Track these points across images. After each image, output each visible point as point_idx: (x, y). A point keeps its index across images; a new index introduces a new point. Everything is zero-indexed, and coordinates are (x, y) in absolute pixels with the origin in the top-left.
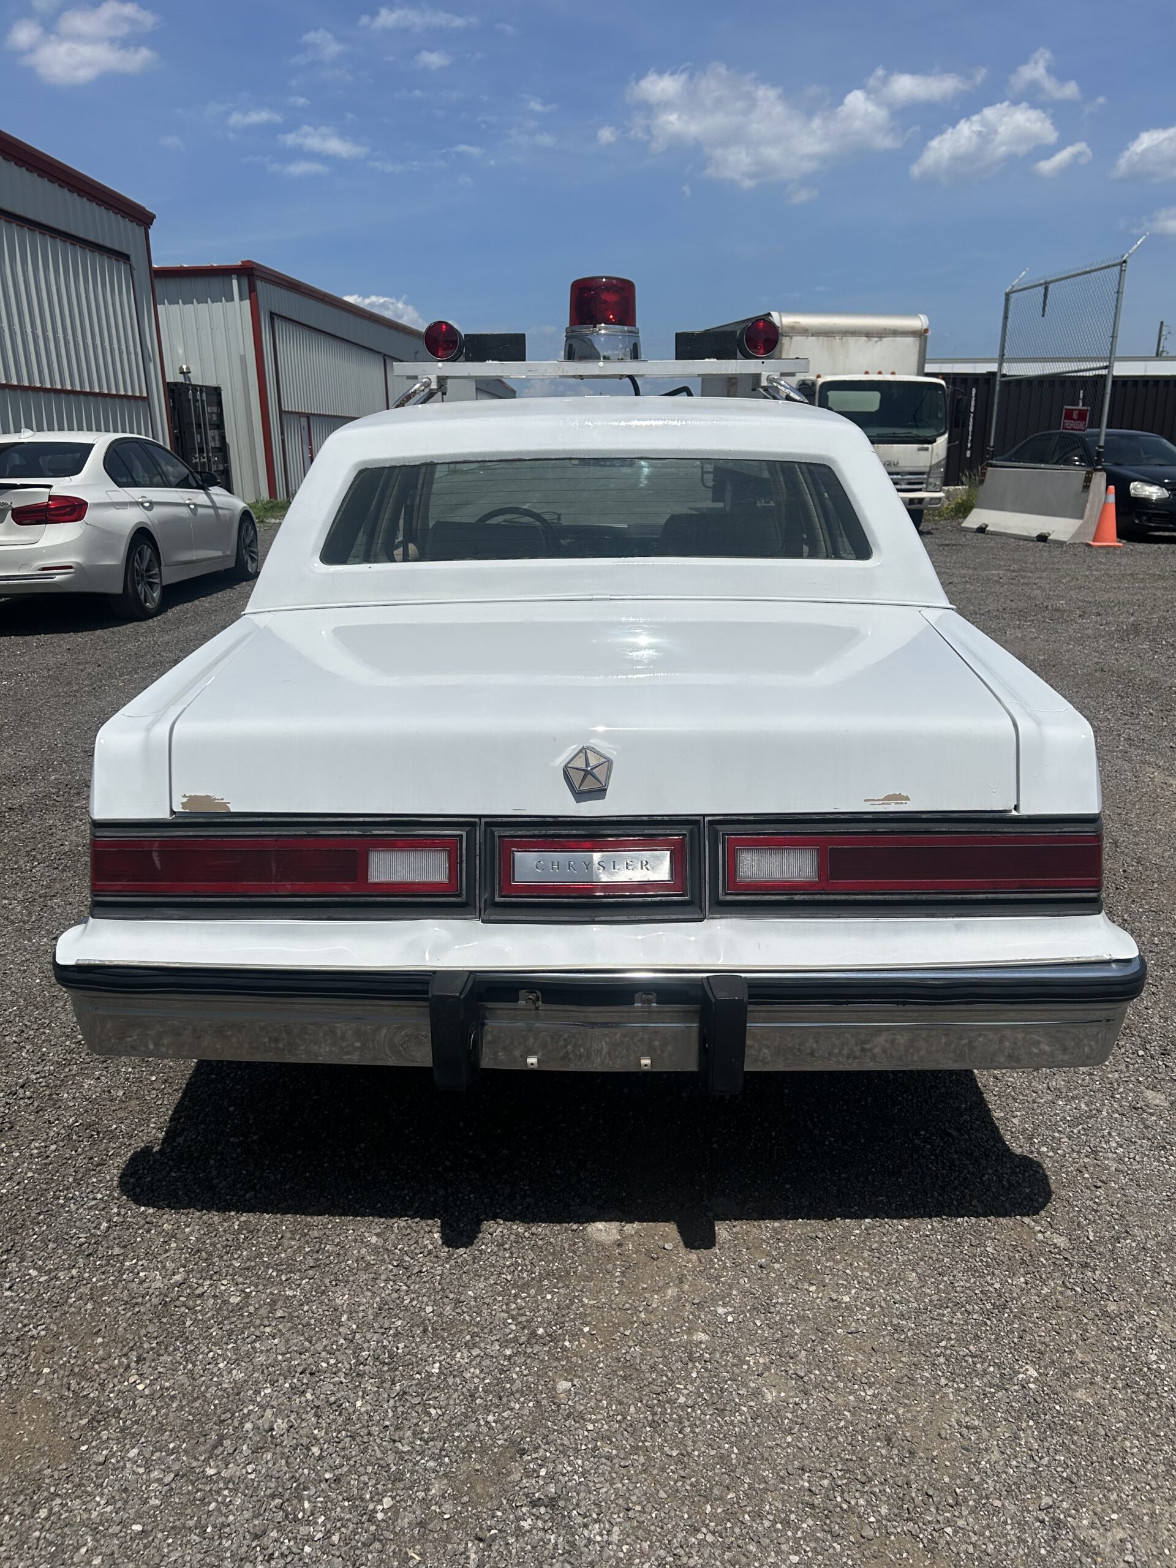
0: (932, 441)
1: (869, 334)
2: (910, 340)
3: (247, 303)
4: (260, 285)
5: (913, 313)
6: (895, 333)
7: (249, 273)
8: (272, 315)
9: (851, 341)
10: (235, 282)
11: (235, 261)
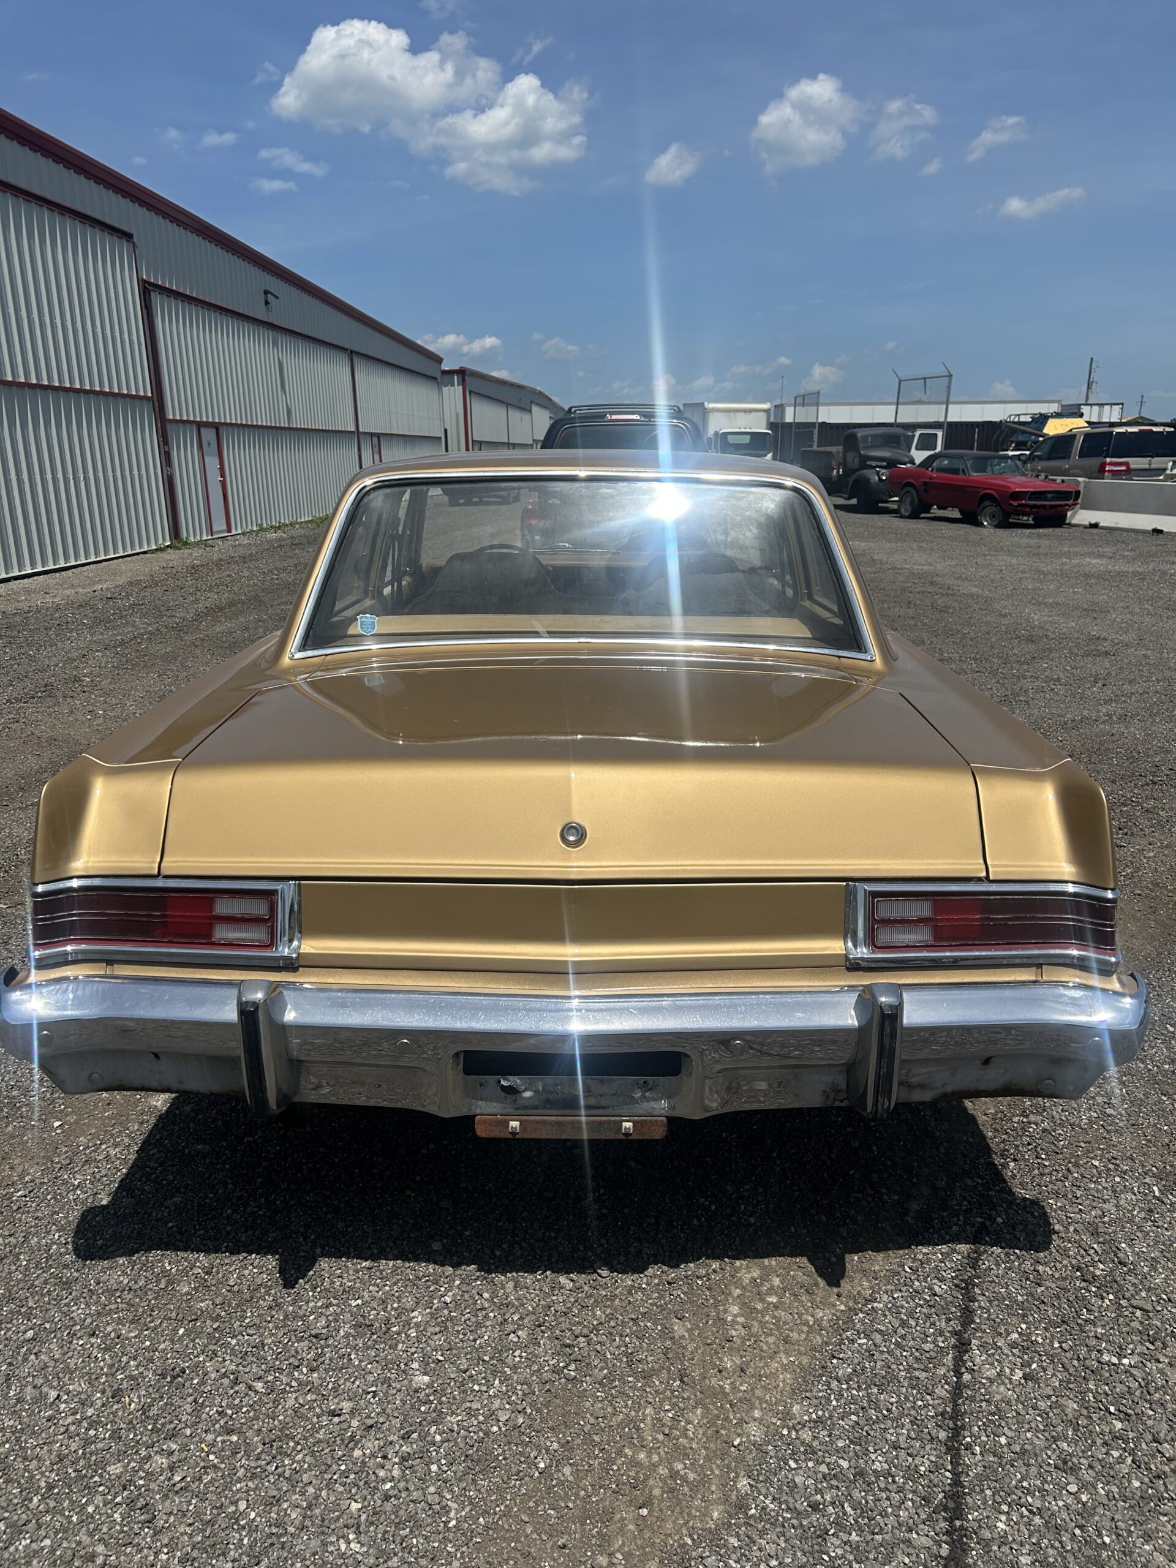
0: (765, 456)
1: (745, 411)
2: (763, 413)
3: (461, 387)
4: (467, 378)
5: (764, 402)
6: (756, 410)
7: (462, 372)
8: (470, 392)
9: (738, 414)
10: (456, 377)
11: (457, 368)
